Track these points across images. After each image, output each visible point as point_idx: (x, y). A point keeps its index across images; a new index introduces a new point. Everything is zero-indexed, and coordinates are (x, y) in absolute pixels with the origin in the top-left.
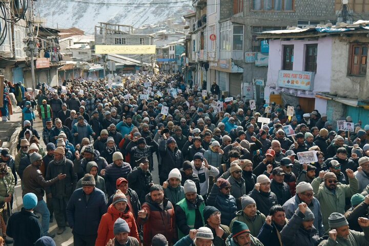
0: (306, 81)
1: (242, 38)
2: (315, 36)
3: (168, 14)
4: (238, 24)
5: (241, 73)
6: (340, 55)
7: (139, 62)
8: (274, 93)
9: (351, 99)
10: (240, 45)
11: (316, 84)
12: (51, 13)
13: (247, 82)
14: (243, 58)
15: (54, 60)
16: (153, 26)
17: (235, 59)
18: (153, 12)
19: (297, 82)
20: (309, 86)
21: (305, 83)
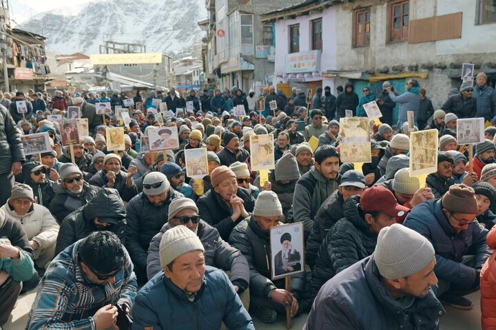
0: (312, 61)
1: (252, 30)
2: (318, 6)
3: (195, 39)
4: (246, 13)
5: (253, 71)
6: (345, 26)
7: (152, 85)
8: (281, 82)
9: (355, 71)
10: (250, 38)
11: (322, 63)
12: (54, 41)
13: (259, 81)
14: (253, 53)
15: (39, 71)
16: (176, 52)
17: (244, 54)
18: (177, 37)
19: (303, 65)
20: (315, 67)
21: (312, 64)
